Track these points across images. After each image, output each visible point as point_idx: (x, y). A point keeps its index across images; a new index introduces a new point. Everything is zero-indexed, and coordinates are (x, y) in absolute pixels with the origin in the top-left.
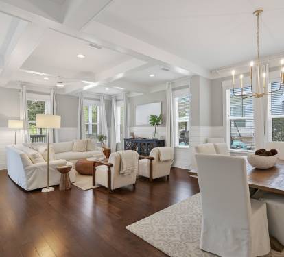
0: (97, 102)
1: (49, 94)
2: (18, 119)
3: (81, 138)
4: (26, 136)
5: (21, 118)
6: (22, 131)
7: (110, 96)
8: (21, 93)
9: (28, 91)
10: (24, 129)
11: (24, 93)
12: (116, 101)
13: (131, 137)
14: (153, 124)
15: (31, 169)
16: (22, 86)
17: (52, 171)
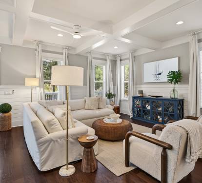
0: (104, 62)
1: (62, 54)
2: (35, 77)
3: (90, 96)
4: (41, 93)
5: (37, 76)
6: (38, 89)
7: (115, 56)
8: (37, 52)
9: (43, 51)
10: (40, 86)
11: (40, 52)
12: (121, 60)
13: (139, 95)
14: (171, 81)
15: (46, 141)
16: (38, 45)
17: (72, 143)
